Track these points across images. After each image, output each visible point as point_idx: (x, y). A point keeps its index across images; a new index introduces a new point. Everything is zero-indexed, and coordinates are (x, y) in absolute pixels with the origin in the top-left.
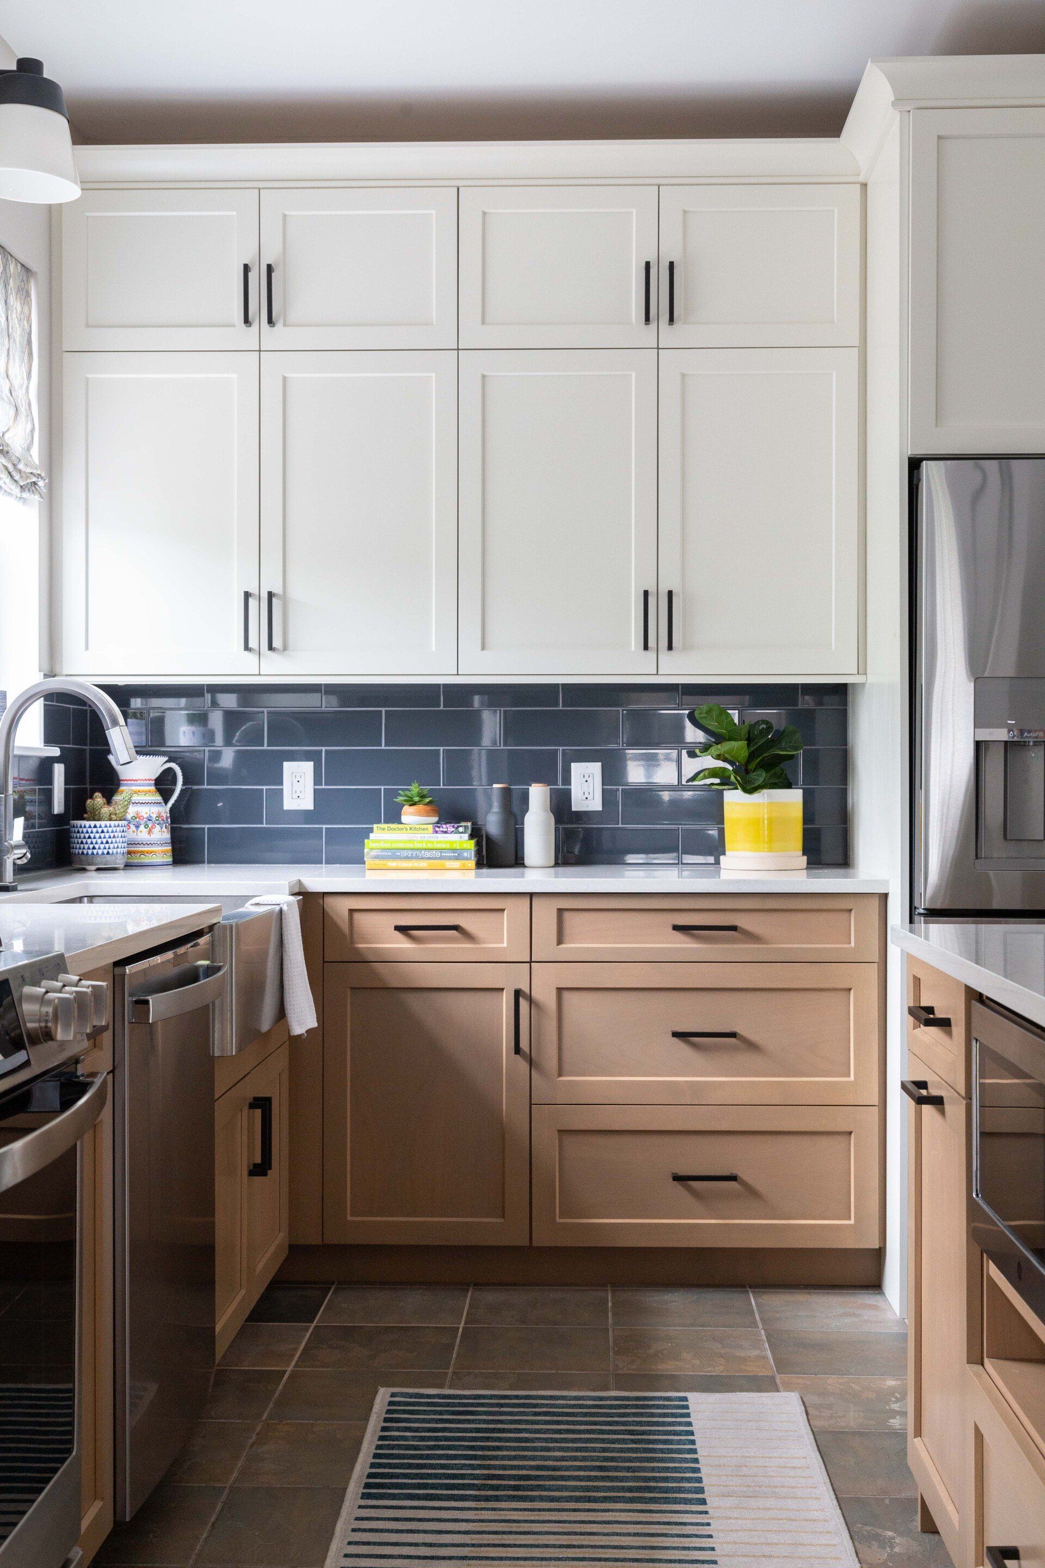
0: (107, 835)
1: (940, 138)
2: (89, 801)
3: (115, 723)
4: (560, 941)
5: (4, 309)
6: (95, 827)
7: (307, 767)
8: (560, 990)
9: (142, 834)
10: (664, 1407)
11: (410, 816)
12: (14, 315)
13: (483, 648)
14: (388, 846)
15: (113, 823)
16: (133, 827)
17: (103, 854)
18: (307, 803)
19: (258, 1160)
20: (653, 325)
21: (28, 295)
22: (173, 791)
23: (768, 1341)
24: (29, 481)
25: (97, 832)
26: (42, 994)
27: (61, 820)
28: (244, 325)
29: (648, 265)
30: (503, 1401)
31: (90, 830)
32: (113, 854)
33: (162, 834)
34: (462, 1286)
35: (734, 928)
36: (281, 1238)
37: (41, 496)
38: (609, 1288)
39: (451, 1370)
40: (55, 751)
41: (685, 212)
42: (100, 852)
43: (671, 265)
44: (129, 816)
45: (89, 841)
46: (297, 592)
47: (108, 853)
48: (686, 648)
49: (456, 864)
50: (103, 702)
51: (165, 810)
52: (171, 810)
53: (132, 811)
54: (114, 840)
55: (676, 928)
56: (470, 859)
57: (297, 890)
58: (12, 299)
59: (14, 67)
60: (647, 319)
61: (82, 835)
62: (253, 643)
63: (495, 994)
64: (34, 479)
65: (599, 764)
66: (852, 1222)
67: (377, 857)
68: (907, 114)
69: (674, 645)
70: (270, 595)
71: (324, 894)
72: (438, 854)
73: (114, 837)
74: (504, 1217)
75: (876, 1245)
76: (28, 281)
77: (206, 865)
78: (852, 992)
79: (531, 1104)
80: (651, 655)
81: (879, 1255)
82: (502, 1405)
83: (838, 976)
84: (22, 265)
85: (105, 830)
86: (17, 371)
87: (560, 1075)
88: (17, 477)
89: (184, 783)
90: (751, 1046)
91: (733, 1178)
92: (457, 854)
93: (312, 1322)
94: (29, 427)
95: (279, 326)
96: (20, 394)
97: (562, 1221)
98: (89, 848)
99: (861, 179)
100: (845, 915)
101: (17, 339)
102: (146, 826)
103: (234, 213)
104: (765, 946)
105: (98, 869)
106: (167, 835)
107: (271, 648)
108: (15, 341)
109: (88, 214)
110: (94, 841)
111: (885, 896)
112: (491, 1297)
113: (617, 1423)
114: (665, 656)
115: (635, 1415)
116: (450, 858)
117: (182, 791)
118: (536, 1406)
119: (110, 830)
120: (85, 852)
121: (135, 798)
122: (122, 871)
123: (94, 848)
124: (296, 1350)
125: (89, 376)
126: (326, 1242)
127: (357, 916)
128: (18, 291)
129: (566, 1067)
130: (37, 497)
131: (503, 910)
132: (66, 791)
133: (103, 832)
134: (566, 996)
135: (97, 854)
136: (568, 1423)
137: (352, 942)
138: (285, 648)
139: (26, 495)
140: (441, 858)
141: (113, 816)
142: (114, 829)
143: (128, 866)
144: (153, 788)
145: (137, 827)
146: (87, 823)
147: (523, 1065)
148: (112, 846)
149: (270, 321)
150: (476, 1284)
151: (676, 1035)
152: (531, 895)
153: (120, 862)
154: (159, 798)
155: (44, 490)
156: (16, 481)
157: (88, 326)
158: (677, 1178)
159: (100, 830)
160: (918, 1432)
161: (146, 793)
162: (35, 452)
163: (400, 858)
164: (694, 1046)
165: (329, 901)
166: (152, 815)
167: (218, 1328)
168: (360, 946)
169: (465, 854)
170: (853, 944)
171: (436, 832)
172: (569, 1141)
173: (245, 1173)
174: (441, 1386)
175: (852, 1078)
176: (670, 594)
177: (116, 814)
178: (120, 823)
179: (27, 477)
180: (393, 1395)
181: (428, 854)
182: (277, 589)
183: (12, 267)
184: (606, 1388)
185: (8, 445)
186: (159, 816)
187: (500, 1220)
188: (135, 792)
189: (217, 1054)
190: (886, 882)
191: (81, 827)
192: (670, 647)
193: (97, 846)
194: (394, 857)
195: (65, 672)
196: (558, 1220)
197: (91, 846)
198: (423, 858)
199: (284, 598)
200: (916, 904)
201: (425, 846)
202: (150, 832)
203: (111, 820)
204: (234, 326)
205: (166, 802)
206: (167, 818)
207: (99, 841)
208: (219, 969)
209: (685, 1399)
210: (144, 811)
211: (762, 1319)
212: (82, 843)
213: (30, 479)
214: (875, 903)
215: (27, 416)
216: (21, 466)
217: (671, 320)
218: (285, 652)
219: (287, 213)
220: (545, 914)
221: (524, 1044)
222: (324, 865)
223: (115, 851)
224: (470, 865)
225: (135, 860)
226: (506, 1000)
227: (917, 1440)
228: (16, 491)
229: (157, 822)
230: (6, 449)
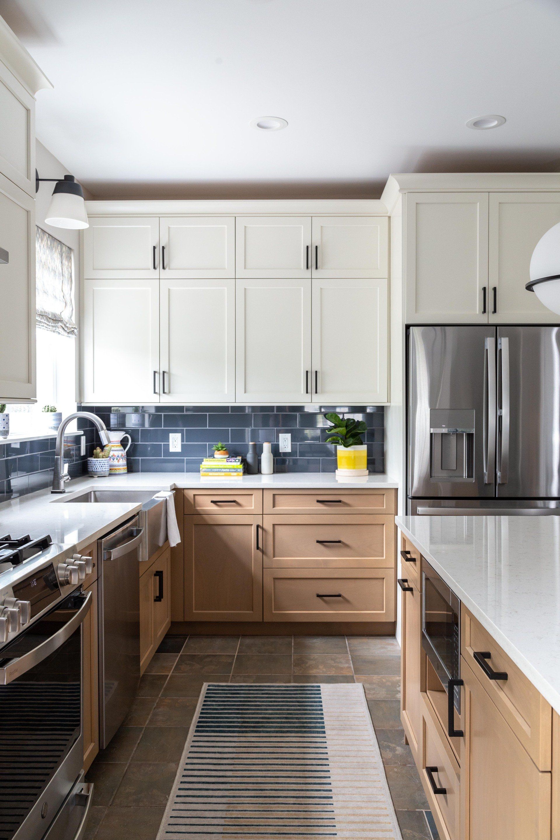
0: (102, 464)
1: (417, 204)
2: (95, 451)
3: (102, 429)
4: (274, 506)
5: (61, 265)
6: (97, 461)
7: (179, 435)
8: (274, 525)
9: (116, 462)
10: (312, 690)
11: (217, 455)
12: (65, 267)
13: (245, 392)
14: (209, 467)
15: (104, 459)
16: (112, 460)
17: (100, 471)
18: (179, 449)
19: (158, 595)
20: (310, 270)
21: (70, 258)
22: (127, 445)
23: (352, 660)
24: (71, 330)
25: (98, 463)
26: (66, 566)
27: (85, 457)
28: (154, 269)
29: (307, 247)
30: (250, 688)
31: (95, 462)
33: (123, 462)
34: (237, 636)
35: (340, 501)
36: (168, 620)
37: (76, 335)
38: (293, 637)
39: (231, 674)
40: (82, 432)
41: (322, 227)
42: (99, 470)
43: (317, 247)
44: (110, 456)
45: (95, 466)
46: (173, 371)
47: (102, 471)
48: (323, 392)
49: (235, 474)
50: (97, 420)
51: (124, 453)
52: (127, 452)
53: (112, 453)
54: (104, 466)
55: (318, 501)
56: (240, 472)
57: (173, 487)
58: (64, 261)
59: (63, 178)
60: (307, 268)
61: (92, 464)
62: (157, 391)
63: (249, 526)
64: (73, 329)
65: (290, 434)
66: (384, 612)
67: (205, 471)
68: (404, 194)
69: (318, 391)
70: (164, 372)
71: (184, 489)
72: (228, 470)
73: (104, 464)
74: (253, 610)
75: (393, 620)
76: (71, 253)
77: (140, 473)
78: (384, 525)
79: (263, 568)
80: (309, 395)
81: (394, 624)
82: (250, 690)
83: (379, 519)
84: (68, 247)
85: (101, 462)
86: (66, 288)
87: (274, 557)
88: (66, 329)
89: (132, 442)
90: (346, 546)
91: (339, 596)
92: (236, 470)
93: (179, 653)
94: (71, 309)
95: (167, 270)
96: (67, 297)
97: (275, 612)
98: (95, 469)
99: (388, 215)
100: (381, 496)
101: (66, 276)
102: (117, 459)
103: (150, 226)
104: (352, 508)
105: (98, 477)
106: (125, 462)
107: (164, 392)
108: (65, 277)
109: (94, 227)
110: (97, 466)
111: (397, 490)
112: (248, 641)
113: (293, 698)
114: (314, 395)
115: (300, 694)
116: (233, 472)
117: (131, 445)
118: (263, 690)
119: (103, 462)
120: (93, 470)
121: (113, 448)
122: (107, 477)
123: (97, 469)
124: (173, 665)
125: (94, 288)
126: (186, 620)
127: (197, 497)
128: (67, 257)
129: (276, 554)
130: (74, 336)
131: (252, 495)
132: (86, 446)
133: (100, 463)
134: (276, 527)
135: (98, 471)
136: (275, 698)
137: (195, 507)
138: (169, 392)
139: (70, 335)
140: (230, 472)
141: (104, 456)
142: (104, 461)
143: (110, 475)
144: (120, 444)
145: (113, 459)
146: (94, 459)
147: (260, 554)
148: (103, 468)
149: (164, 268)
150: (242, 635)
151: (318, 542)
152: (263, 489)
153: (107, 474)
154: (122, 448)
155: (77, 333)
156: (66, 331)
157: (94, 269)
158: (318, 596)
159: (99, 462)
160: (404, 709)
161: (117, 446)
162: (73, 318)
163: (214, 472)
164: (325, 546)
165: (186, 491)
166: (119, 455)
167: (141, 663)
168: (198, 508)
169: (239, 470)
170: (385, 507)
171: (228, 462)
172: (276, 581)
173: (153, 600)
174: (227, 682)
175: (384, 558)
176: (316, 372)
177: (105, 456)
178: (107, 459)
179: (70, 329)
180: (209, 686)
181: (224, 470)
182: (166, 370)
183: (64, 249)
184: (290, 682)
185: (62, 318)
186: (122, 455)
187: (251, 612)
188: (113, 446)
189: (140, 560)
190: (397, 484)
191: (92, 461)
192: (316, 392)
193: (98, 468)
194: (211, 471)
195: (85, 401)
196: (274, 612)
197: (96, 468)
198: (222, 472)
199: (169, 373)
200: (408, 494)
201: (223, 467)
202: (118, 461)
203: (103, 458)
204: (149, 269)
205: (125, 449)
206: (125, 455)
207: (99, 466)
208: (140, 530)
209: (319, 687)
210: (116, 453)
211: (350, 650)
212: (92, 467)
213: (71, 329)
214: (393, 491)
215: (70, 305)
216: (68, 325)
217: (317, 268)
218: (170, 394)
219: (170, 226)
220: (268, 497)
221: (260, 546)
222: (185, 473)
223: (105, 470)
224: (240, 474)
225: (113, 472)
226: (253, 529)
227: (404, 712)
228: (66, 334)
229: (121, 457)
230: (61, 320)
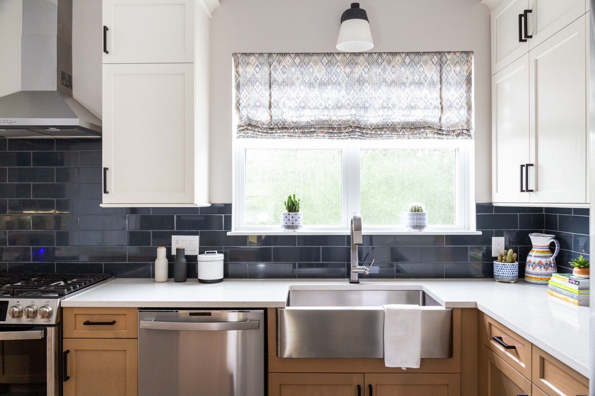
21: (468, 61)
28: (524, 43)
32: (501, 276)
49: (572, 300)
72: (567, 293)
76: (468, 56)
84: (460, 52)
95: (534, 36)
101: (453, 81)
108: (449, 83)
109: (496, 18)
125: (497, 83)
145: (529, 266)
149: (527, 36)
157: (496, 63)
161: (539, 251)
165: (484, 315)
166: (535, 262)
169: (575, 296)
171: (570, 282)
186: (540, 262)
194: (555, 291)
198: (562, 294)
199: (536, 166)
201: (564, 288)
218: (537, 192)
229: (538, 265)
